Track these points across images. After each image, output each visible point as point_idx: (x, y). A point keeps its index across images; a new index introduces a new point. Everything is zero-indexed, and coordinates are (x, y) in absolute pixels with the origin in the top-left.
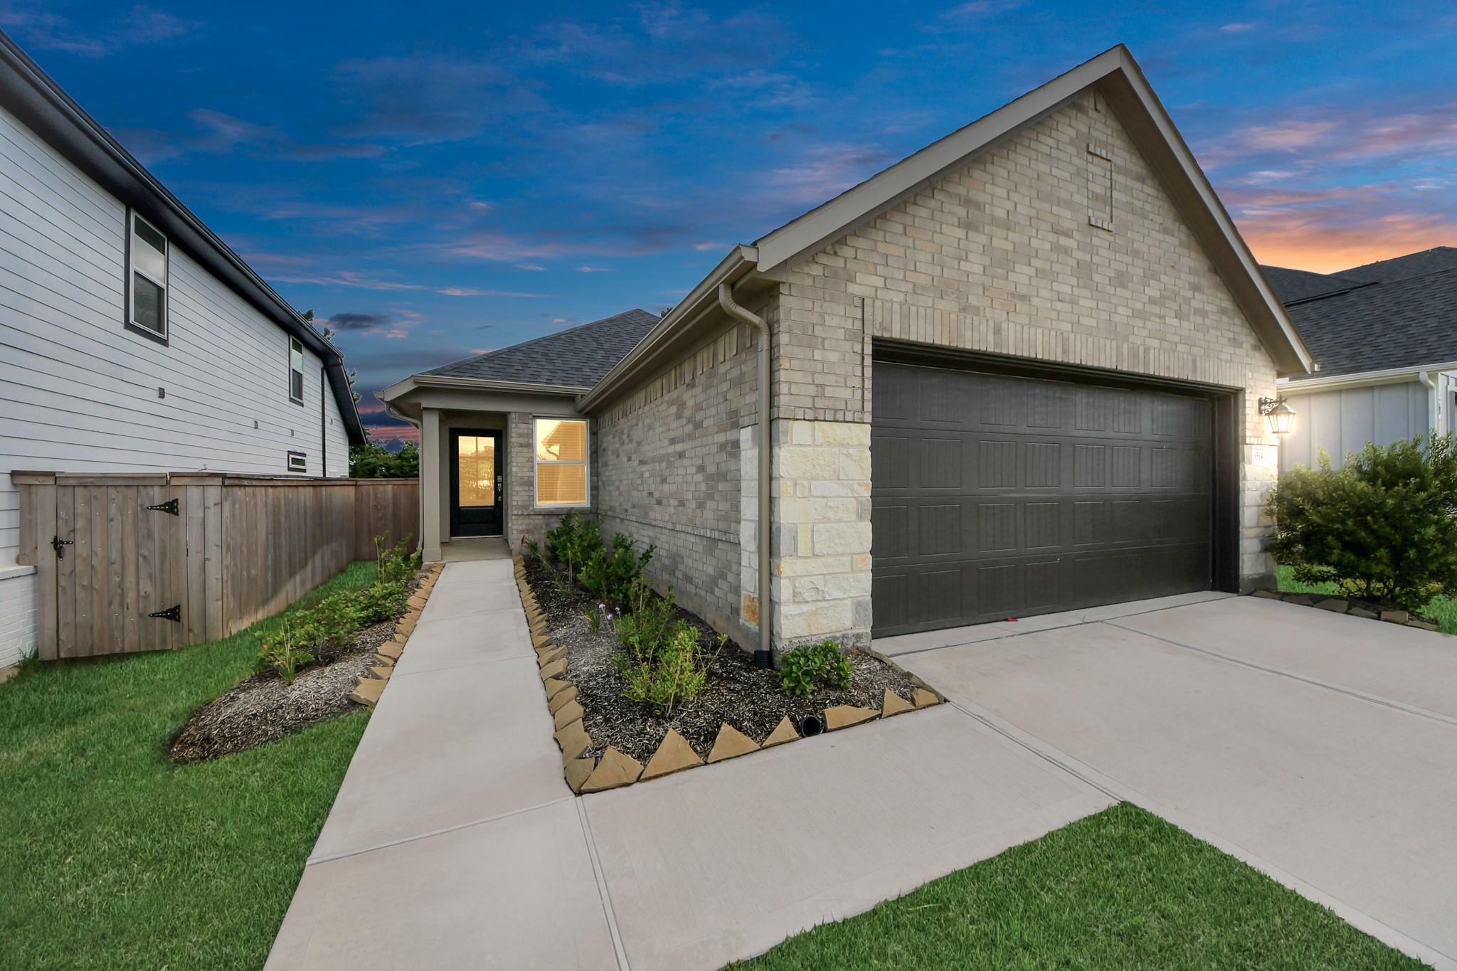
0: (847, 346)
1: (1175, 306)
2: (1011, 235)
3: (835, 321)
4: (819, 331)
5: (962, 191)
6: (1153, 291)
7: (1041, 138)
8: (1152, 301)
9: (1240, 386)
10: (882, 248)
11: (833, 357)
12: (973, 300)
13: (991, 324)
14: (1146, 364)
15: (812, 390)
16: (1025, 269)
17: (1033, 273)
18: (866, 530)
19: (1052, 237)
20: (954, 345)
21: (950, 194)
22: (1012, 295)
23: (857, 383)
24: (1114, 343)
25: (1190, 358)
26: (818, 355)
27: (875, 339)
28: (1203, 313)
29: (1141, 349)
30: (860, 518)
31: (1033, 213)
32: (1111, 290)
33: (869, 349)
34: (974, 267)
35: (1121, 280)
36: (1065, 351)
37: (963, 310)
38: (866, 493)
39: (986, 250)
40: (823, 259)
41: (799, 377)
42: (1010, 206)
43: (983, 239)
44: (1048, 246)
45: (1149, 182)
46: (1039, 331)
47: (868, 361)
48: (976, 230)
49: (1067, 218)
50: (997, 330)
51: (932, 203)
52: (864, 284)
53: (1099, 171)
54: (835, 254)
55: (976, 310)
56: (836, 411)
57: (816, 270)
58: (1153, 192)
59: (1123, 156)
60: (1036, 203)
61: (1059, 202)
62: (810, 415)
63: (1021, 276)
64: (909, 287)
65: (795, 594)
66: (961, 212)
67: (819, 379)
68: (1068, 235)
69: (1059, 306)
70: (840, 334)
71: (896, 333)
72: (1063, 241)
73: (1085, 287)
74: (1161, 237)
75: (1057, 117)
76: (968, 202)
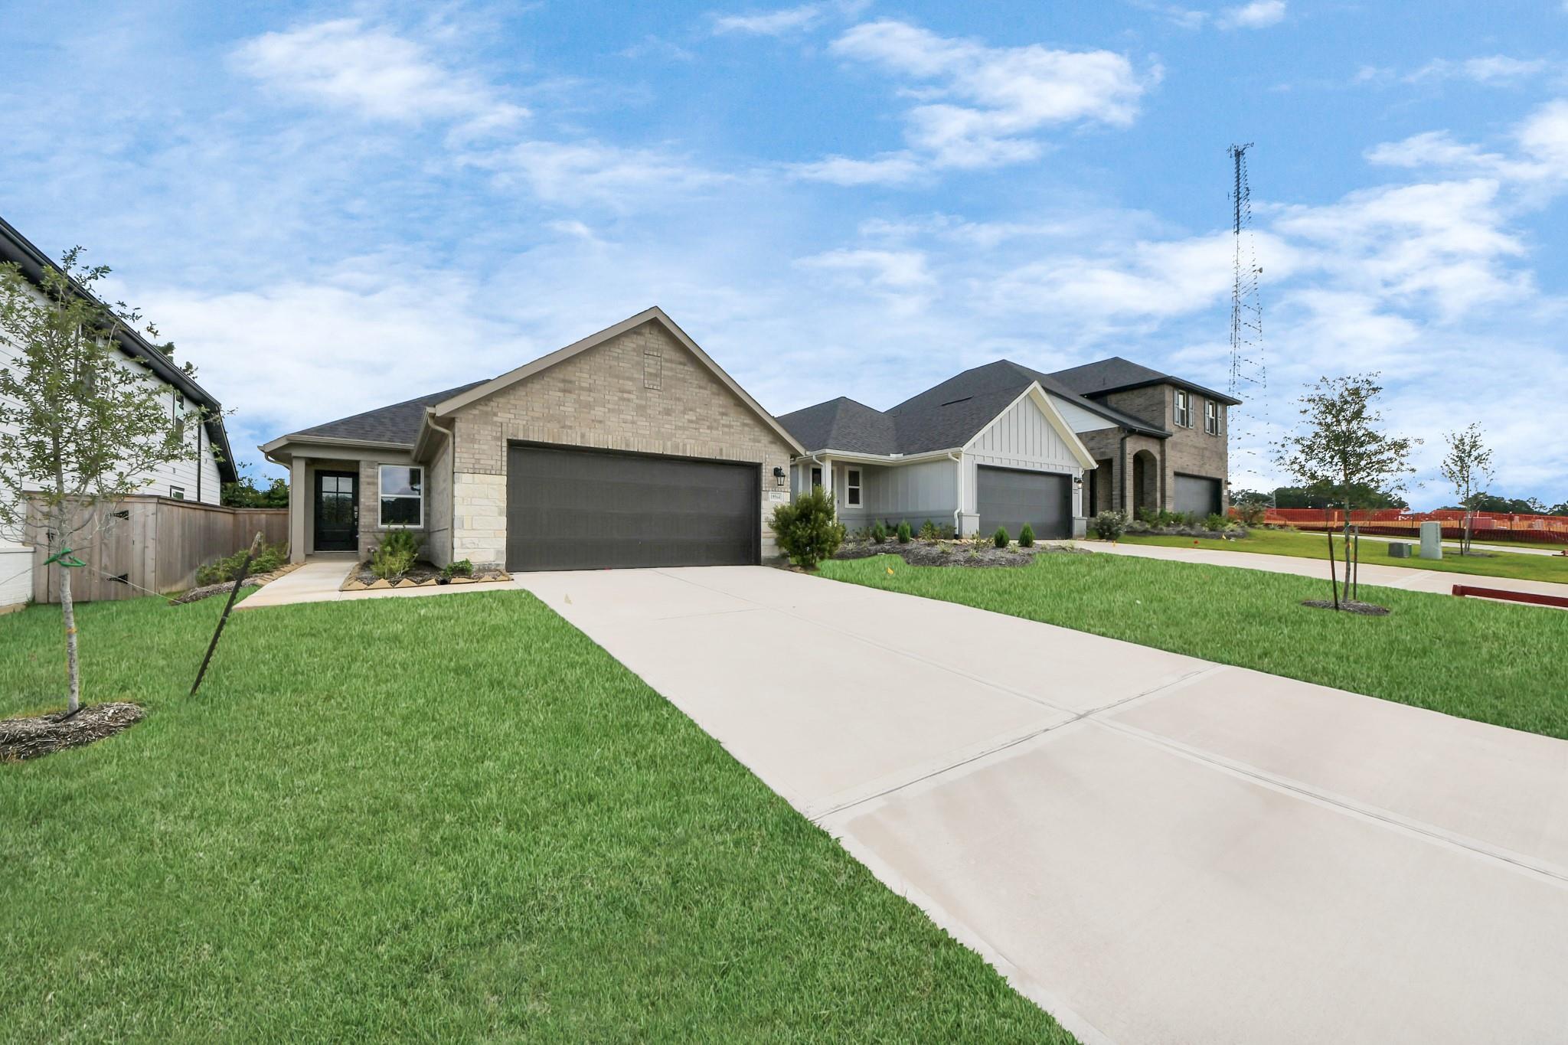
0: (493, 443)
1: (708, 423)
2: (592, 394)
3: (486, 432)
4: (477, 436)
5: (561, 376)
6: (691, 416)
7: (612, 349)
8: (690, 421)
9: (758, 461)
10: (513, 402)
11: (485, 447)
12: (568, 423)
13: (579, 434)
14: (685, 450)
15: (473, 461)
16: (602, 409)
17: (607, 410)
18: (504, 520)
19: (620, 394)
20: (556, 442)
21: (553, 378)
22: (593, 421)
23: (499, 458)
24: (661, 442)
25: (718, 448)
26: (476, 446)
27: (508, 440)
28: (730, 426)
29: (681, 444)
30: (500, 514)
31: (606, 383)
32: (660, 417)
33: (505, 444)
34: (569, 409)
35: (668, 412)
36: (627, 445)
37: (563, 427)
38: (504, 505)
39: (578, 401)
40: (480, 407)
41: (465, 455)
42: (592, 382)
43: (575, 396)
44: (616, 398)
45: (689, 365)
46: (610, 437)
47: (505, 449)
48: (570, 392)
49: (629, 385)
50: (583, 436)
51: (543, 382)
52: (502, 417)
53: (652, 362)
54: (486, 405)
55: (570, 427)
56: (486, 470)
57: (476, 412)
58: (692, 369)
59: (669, 353)
60: (609, 379)
61: (624, 378)
62: (471, 471)
63: (599, 412)
64: (530, 418)
65: (462, 544)
66: (561, 385)
67: (477, 456)
68: (629, 392)
69: (623, 425)
70: (489, 438)
71: (521, 437)
72: (626, 395)
73: (641, 416)
74: (697, 390)
75: (623, 339)
76: (564, 381)
